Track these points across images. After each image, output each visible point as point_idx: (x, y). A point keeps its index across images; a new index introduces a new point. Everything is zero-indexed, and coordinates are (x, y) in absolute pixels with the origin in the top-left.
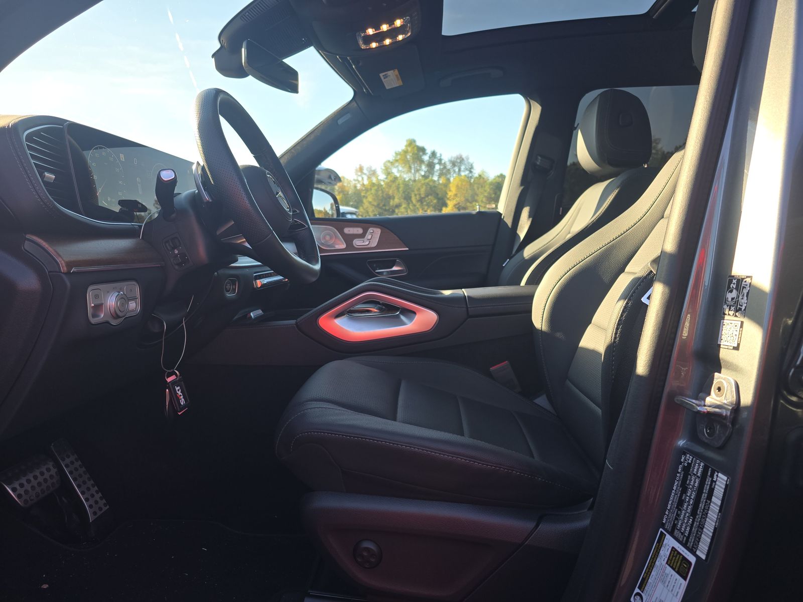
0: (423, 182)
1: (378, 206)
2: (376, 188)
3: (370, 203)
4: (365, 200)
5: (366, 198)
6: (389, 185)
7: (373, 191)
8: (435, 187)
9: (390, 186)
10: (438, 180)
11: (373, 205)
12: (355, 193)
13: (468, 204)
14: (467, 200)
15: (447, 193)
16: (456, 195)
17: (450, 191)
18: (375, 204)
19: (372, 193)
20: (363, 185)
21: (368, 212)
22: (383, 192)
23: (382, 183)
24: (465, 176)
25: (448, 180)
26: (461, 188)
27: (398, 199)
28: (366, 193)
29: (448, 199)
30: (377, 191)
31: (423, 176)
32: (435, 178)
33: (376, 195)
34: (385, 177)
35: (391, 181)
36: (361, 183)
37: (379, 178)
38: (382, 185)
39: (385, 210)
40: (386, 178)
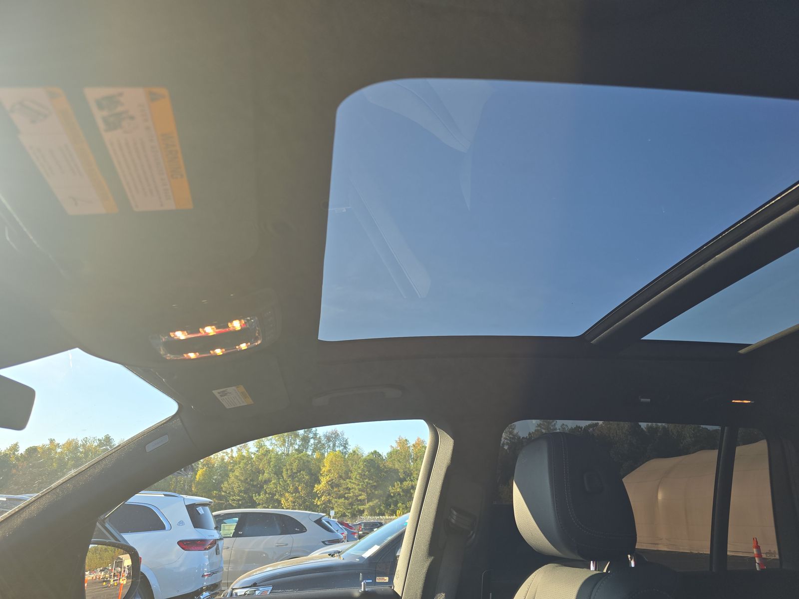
0: (296, 456)
1: (245, 481)
2: (245, 461)
3: (236, 477)
4: (231, 475)
5: (233, 472)
6: (259, 459)
7: (242, 465)
8: (308, 461)
9: (261, 460)
10: (312, 454)
11: (239, 480)
12: (221, 467)
13: (342, 481)
14: (341, 477)
15: (320, 469)
16: (329, 471)
17: (324, 466)
18: (242, 479)
19: (240, 467)
20: (232, 457)
21: (233, 488)
22: (252, 466)
23: (253, 456)
24: (340, 451)
25: (323, 455)
26: (335, 464)
27: (268, 473)
28: (233, 466)
29: (321, 475)
30: (246, 464)
31: (296, 450)
32: (309, 453)
33: (245, 469)
34: (257, 449)
35: (262, 454)
36: (230, 455)
37: (250, 451)
38: (252, 458)
39: (253, 486)
40: (257, 451)
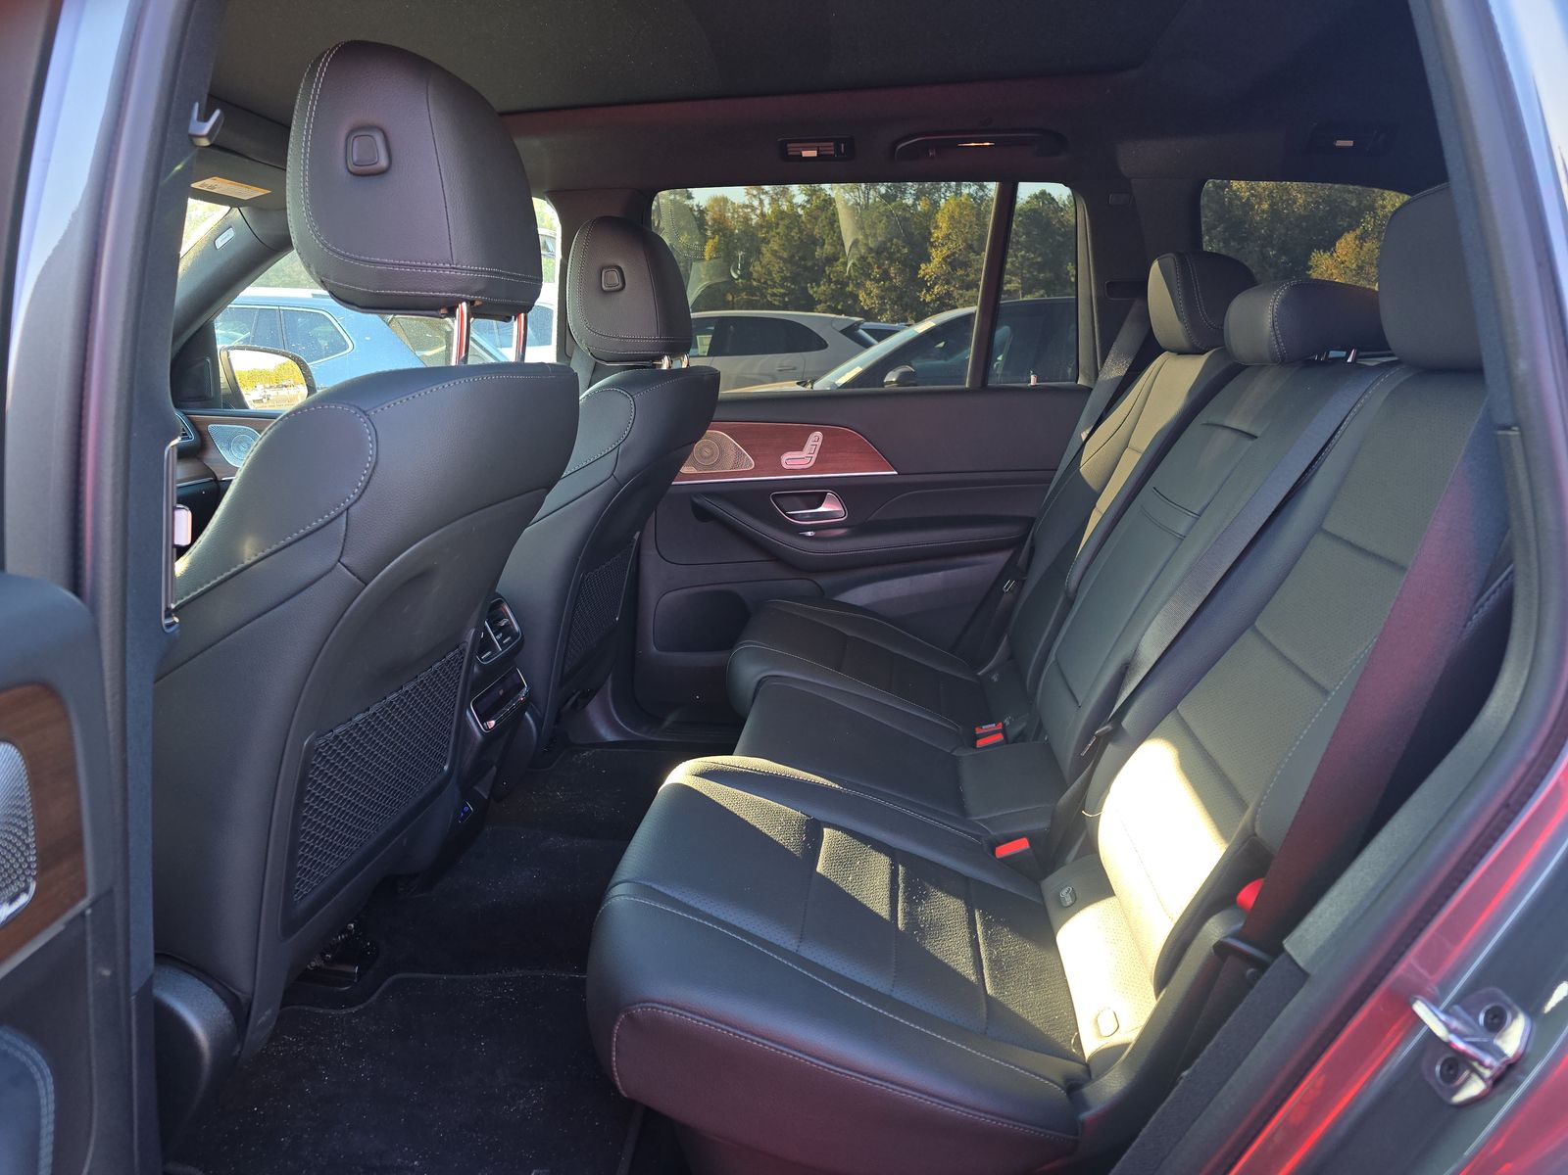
0: (882, 209)
1: (790, 260)
2: (786, 222)
3: (774, 253)
4: (764, 249)
5: (768, 242)
6: (813, 217)
7: (781, 229)
8: (905, 219)
9: (816, 218)
10: (914, 205)
11: (781, 258)
12: (744, 232)
13: (972, 256)
14: (970, 247)
15: (930, 234)
16: (947, 237)
17: (937, 227)
18: (785, 255)
19: (778, 234)
20: (763, 215)
21: (770, 273)
22: (800, 231)
23: (800, 211)
24: (969, 195)
25: (935, 204)
26: (960, 222)
27: (831, 244)
28: (767, 232)
29: (932, 245)
30: (789, 228)
31: (882, 196)
32: (909, 201)
33: (788, 237)
34: (806, 198)
35: (817, 207)
36: (758, 212)
37: (794, 201)
38: (800, 216)
39: (806, 268)
40: (808, 202)
